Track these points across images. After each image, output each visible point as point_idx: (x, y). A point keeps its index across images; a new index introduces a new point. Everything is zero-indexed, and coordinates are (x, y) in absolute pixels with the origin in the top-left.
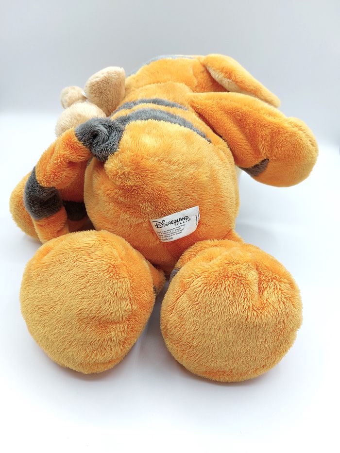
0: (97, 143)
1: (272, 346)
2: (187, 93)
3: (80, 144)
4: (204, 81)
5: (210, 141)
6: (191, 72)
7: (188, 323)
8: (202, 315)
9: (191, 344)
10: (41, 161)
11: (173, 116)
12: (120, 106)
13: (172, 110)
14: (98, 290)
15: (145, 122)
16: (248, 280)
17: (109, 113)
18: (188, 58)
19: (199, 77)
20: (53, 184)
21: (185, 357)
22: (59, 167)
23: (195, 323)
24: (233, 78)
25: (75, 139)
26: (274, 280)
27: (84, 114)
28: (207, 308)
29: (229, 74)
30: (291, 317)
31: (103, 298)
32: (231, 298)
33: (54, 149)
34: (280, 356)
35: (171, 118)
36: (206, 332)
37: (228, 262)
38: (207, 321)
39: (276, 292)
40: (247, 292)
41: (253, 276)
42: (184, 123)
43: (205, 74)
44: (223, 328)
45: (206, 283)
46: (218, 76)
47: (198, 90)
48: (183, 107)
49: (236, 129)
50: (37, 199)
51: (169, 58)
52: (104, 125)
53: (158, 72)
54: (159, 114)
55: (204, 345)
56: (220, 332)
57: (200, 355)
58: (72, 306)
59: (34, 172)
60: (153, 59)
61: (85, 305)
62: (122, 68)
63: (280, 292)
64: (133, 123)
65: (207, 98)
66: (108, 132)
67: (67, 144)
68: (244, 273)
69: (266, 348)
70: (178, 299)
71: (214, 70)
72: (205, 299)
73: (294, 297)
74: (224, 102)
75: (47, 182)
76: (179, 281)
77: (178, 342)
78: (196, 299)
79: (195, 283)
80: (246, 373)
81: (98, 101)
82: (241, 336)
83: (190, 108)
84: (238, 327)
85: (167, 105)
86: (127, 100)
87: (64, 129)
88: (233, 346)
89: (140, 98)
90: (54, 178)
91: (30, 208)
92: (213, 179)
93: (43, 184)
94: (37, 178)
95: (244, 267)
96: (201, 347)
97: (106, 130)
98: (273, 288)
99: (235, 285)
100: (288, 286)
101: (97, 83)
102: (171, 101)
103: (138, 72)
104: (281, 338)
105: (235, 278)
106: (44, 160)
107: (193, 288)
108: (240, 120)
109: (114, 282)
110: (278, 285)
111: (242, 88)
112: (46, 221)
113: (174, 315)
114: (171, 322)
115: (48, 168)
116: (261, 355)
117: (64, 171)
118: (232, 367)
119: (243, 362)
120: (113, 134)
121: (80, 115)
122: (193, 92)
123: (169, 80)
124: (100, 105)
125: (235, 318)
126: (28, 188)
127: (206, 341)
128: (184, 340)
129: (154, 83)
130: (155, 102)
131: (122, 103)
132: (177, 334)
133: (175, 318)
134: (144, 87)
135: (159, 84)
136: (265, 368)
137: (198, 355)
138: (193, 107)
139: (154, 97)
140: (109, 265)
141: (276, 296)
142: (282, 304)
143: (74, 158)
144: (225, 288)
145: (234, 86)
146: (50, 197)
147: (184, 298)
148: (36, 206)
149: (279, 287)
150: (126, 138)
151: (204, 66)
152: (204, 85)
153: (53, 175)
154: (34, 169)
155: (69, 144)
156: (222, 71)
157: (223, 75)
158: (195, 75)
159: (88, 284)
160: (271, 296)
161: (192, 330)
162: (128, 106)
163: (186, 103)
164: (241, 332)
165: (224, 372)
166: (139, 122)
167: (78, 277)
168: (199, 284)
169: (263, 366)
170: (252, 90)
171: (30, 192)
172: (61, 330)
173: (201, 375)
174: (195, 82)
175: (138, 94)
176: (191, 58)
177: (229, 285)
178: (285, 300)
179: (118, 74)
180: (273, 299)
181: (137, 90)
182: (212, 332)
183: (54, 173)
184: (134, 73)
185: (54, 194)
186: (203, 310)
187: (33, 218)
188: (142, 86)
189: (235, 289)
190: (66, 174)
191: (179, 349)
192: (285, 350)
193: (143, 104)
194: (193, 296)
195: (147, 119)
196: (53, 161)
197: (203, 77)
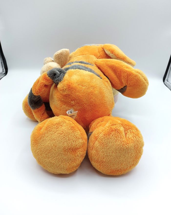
0: (55, 77)
1: (135, 156)
2: (94, 59)
3: (49, 78)
4: (102, 55)
5: (101, 78)
6: (97, 51)
7: (100, 152)
8: (105, 148)
9: (103, 161)
10: (34, 85)
11: (86, 68)
12: (67, 64)
13: (86, 66)
14: (69, 137)
15: (75, 70)
16: (121, 131)
17: (62, 66)
18: (97, 45)
19: (101, 53)
20: (39, 94)
21: (101, 167)
22: (41, 87)
23: (103, 152)
24: (114, 53)
25: (47, 76)
26: (129, 129)
27: (52, 66)
28: (107, 144)
29: (112, 52)
30: (139, 142)
31: (72, 140)
32: (116, 139)
33: (39, 80)
34: (139, 159)
35: (86, 69)
36: (108, 154)
37: (111, 125)
38: (107, 150)
39: (131, 133)
40: (121, 135)
41: (122, 129)
42: (91, 71)
43: (103, 52)
44: (114, 152)
45: (105, 135)
46: (108, 53)
47: (100, 58)
48: (91, 64)
49: (113, 73)
50: (33, 101)
51: (89, 45)
52: (58, 71)
53: (83, 51)
54: (81, 67)
55: (108, 160)
56: (113, 153)
57: (107, 165)
58: (60, 146)
59: (31, 90)
60: (82, 46)
61: (65, 144)
62: (68, 49)
63: (133, 133)
64: (70, 70)
65: (102, 61)
66: (60, 73)
67: (44, 78)
68: (119, 128)
69: (133, 156)
70: (94, 143)
71: (106, 50)
72: (105, 141)
73: (138, 134)
74: (108, 63)
75: (37, 93)
76: (93, 136)
77: (97, 161)
78: (102, 141)
79: (100, 135)
80: (127, 169)
81: (58, 61)
82: (122, 153)
83: (95, 65)
84: (120, 150)
85: (85, 64)
86: (70, 62)
87: (44, 72)
88: (120, 158)
89: (75, 61)
90: (39, 92)
91: (31, 105)
92: (101, 93)
93: (35, 94)
94: (33, 92)
95: (118, 126)
96: (107, 161)
97: (59, 73)
98: (129, 132)
99: (116, 134)
100: (135, 130)
101: (58, 54)
102: (87, 62)
103: (76, 51)
104: (137, 151)
105: (116, 131)
106: (35, 85)
107: (100, 137)
108: (115, 70)
109: (75, 133)
110: (131, 131)
111: (118, 57)
112: (37, 110)
113: (94, 151)
114: (93, 154)
115: (37, 88)
116: (131, 160)
117: (43, 88)
118: (121, 167)
119: (125, 164)
120: (62, 74)
121: (50, 66)
122: (98, 59)
123: (87, 54)
124: (58, 63)
125: (118, 146)
126: (30, 97)
127: (108, 158)
128: (100, 160)
129: (81, 55)
130: (80, 62)
131: (68, 63)
132: (96, 158)
133: (95, 151)
134: (77, 57)
135: (83, 55)
136: (134, 165)
137: (106, 165)
138: (96, 64)
139: (80, 61)
140: (71, 127)
141: (132, 135)
142: (134, 137)
143: (47, 83)
144: (112, 135)
145: (114, 57)
146: (38, 100)
147: (97, 142)
148: (33, 104)
149: (132, 131)
150: (66, 76)
151: (103, 49)
152: (102, 56)
153: (39, 91)
154: (31, 89)
155: (45, 78)
156: (109, 51)
157: (110, 52)
158: (99, 52)
159: (65, 136)
160: (130, 135)
161: (102, 155)
162: (70, 64)
163: (93, 63)
164: (122, 152)
165: (118, 170)
166: (72, 70)
167: (59, 134)
168: (102, 136)
169: (133, 165)
170: (122, 58)
171: (30, 98)
172: (57, 157)
173: (109, 174)
174: (99, 55)
175: (74, 59)
176: (98, 45)
177: (114, 134)
178: (135, 136)
179: (67, 51)
180: (131, 136)
181: (74, 58)
182: (110, 154)
183: (39, 90)
184: (74, 51)
185: (39, 99)
186: (105, 146)
187: (32, 109)
188: (76, 56)
189: (116, 135)
190: (44, 90)
191: (98, 164)
192: (140, 156)
193: (75, 63)
194: (100, 141)
195: (76, 69)
196: (39, 85)
197: (102, 53)
